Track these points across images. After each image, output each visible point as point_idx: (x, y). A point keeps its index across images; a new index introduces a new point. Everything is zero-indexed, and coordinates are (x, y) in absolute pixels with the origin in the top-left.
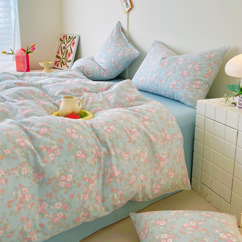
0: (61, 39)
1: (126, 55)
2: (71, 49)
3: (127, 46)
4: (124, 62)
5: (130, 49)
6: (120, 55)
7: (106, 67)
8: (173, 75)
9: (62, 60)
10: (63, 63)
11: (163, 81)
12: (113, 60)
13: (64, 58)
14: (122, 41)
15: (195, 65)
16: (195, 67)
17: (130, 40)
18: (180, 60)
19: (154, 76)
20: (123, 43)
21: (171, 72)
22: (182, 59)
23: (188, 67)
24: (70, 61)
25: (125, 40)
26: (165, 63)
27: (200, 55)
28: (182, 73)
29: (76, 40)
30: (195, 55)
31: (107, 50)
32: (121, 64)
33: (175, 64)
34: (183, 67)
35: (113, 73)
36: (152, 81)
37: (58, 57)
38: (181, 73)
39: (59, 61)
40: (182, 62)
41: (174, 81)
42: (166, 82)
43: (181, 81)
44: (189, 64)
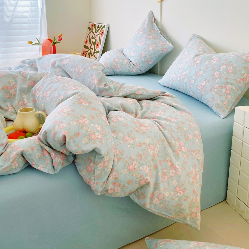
0: (89, 27)
1: (158, 48)
2: (100, 39)
3: (160, 39)
4: (156, 56)
5: (163, 42)
6: (151, 48)
7: (136, 61)
9: (90, 50)
10: (91, 54)
11: (192, 81)
12: (143, 53)
13: (92, 49)
14: (154, 33)
15: (229, 66)
16: (229, 69)
17: (163, 32)
18: (214, 58)
19: (184, 74)
20: (155, 36)
21: (201, 71)
22: (217, 58)
23: (221, 67)
24: (98, 52)
25: (157, 32)
26: (197, 61)
27: (237, 55)
28: (213, 74)
29: (105, 30)
30: (232, 55)
31: (137, 42)
32: (152, 58)
33: (207, 63)
34: (215, 67)
35: (143, 68)
36: (181, 79)
37: (86, 47)
39: (87, 52)
40: (215, 62)
41: (203, 82)
42: (195, 82)
43: (211, 82)
44: (223, 64)
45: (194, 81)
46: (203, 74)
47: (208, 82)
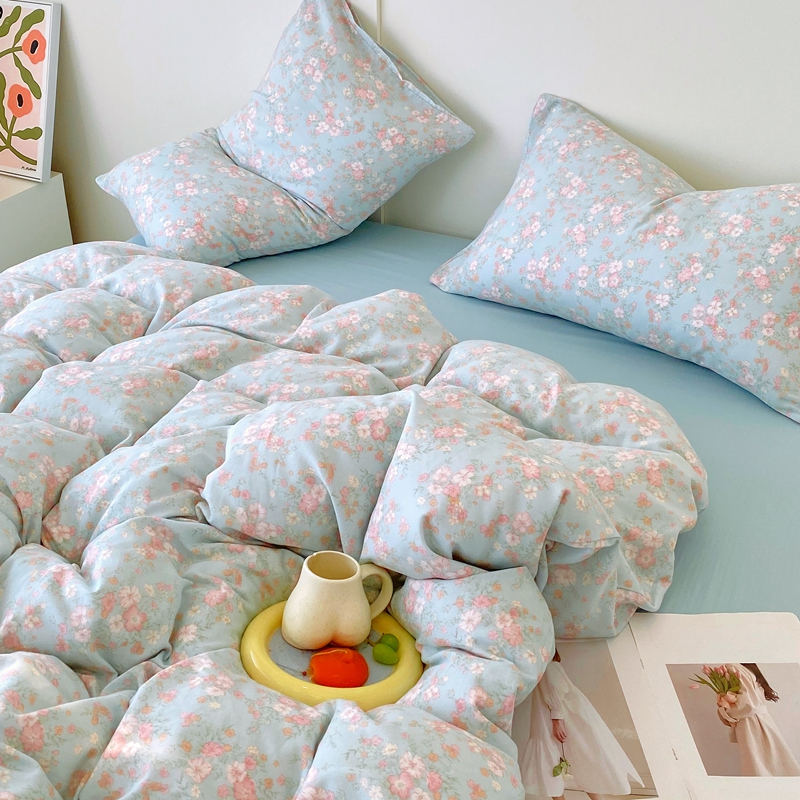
2: (26, 75)
4: (408, 171)
8: (708, 276)
11: (659, 297)
15: (795, 245)
18: (730, 219)
19: (612, 271)
21: (696, 265)
22: (740, 217)
23: (770, 250)
24: (34, 134)
26: (670, 228)
28: (747, 274)
29: (46, 29)
33: (711, 235)
34: (746, 250)
38: (740, 272)
40: (741, 231)
41: (713, 303)
42: (674, 302)
43: (744, 305)
44: (772, 238)
45: (667, 298)
46: (704, 274)
47: (734, 304)
